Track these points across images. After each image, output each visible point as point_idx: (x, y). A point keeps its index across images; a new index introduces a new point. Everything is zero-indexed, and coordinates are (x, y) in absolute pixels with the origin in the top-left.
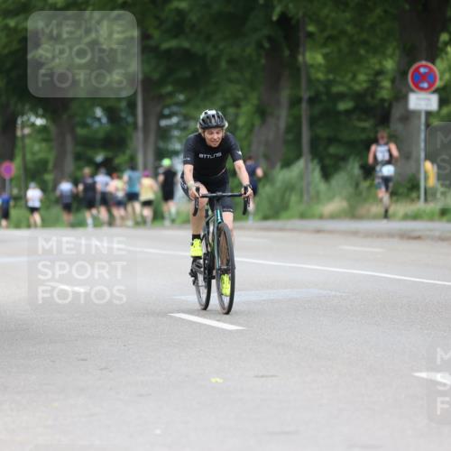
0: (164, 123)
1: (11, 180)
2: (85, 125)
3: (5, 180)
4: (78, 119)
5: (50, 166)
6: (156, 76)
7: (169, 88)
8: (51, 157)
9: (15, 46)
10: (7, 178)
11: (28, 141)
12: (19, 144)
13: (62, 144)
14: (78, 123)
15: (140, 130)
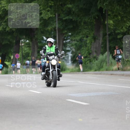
0: (64, 42)
1: (18, 59)
2: (41, 42)
3: (16, 59)
4: (38, 41)
5: (30, 54)
6: (62, 28)
7: (66, 31)
8: (30, 52)
10: (17, 58)
11: (23, 47)
12: (21, 48)
13: (34, 48)
14: (39, 42)
15: (57, 44)
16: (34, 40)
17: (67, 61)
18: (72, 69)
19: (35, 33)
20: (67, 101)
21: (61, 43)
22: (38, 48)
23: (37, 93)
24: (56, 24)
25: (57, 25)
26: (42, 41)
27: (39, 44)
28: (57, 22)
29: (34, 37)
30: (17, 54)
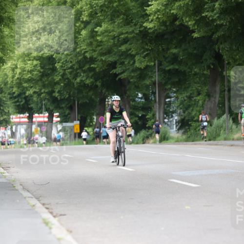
0: (167, 100)
3: (101, 124)
4: (131, 98)
6: (164, 82)
7: (169, 86)
9: (105, 67)
10: (102, 123)
14: (131, 100)
15: (157, 103)
16: (126, 97)
17: (170, 127)
18: (178, 138)
19: (127, 88)
20: (169, 181)
21: (163, 101)
22: (131, 108)
23: (129, 171)
24: (155, 76)
25: (156, 78)
26: (137, 99)
27: (131, 103)
28: (157, 73)
29: (126, 93)
30: (102, 117)
